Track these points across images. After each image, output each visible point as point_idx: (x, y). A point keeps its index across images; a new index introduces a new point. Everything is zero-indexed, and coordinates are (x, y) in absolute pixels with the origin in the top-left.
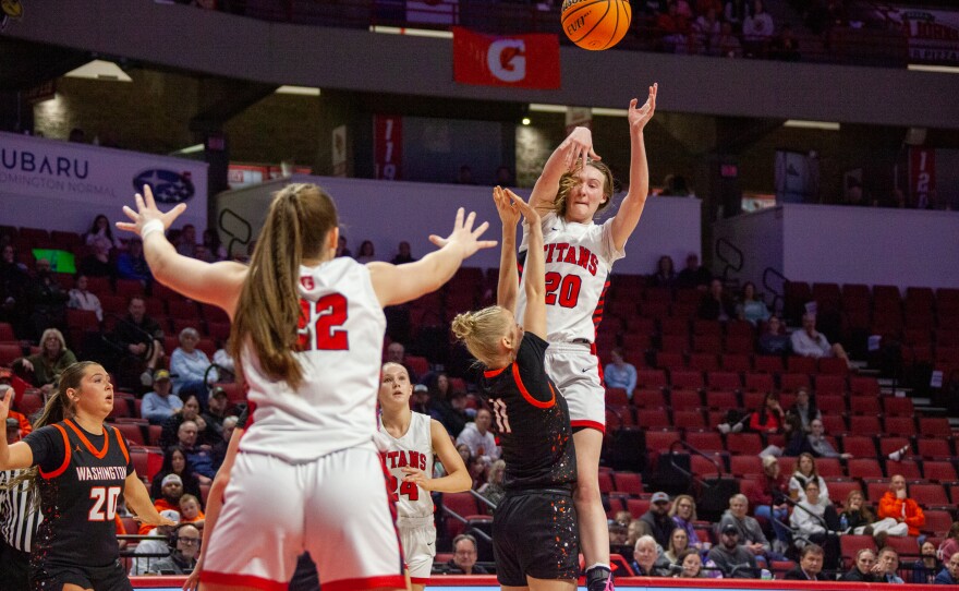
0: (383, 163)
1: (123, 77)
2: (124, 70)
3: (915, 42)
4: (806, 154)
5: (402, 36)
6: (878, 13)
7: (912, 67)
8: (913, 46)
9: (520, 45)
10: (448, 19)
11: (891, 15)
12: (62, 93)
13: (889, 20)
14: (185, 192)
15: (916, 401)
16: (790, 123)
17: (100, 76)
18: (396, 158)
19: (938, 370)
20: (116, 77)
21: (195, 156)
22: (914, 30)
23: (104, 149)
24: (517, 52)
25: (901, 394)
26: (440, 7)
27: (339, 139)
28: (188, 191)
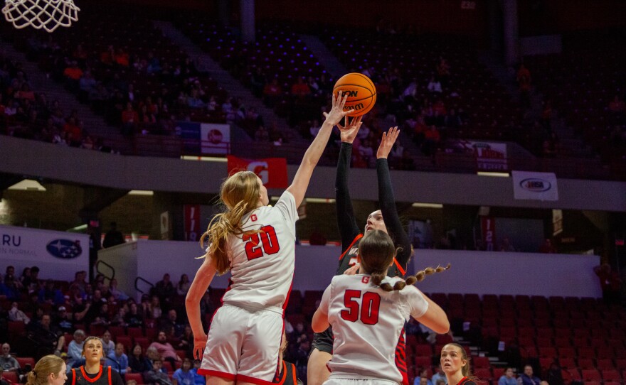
0: (189, 232)
1: (41, 188)
2: (41, 184)
3: (481, 160)
4: (424, 221)
5: (199, 162)
6: (461, 145)
7: (480, 173)
8: (480, 162)
9: (265, 164)
10: (224, 151)
11: (467, 145)
12: (6, 198)
13: (466, 148)
14: (76, 251)
15: (491, 359)
16: (416, 205)
17: (28, 188)
18: (197, 229)
19: (502, 341)
20: (37, 189)
21: (83, 231)
22: (480, 154)
23: (29, 229)
24: (263, 168)
25: (482, 355)
26: (220, 145)
27: (164, 219)
28: (78, 251)
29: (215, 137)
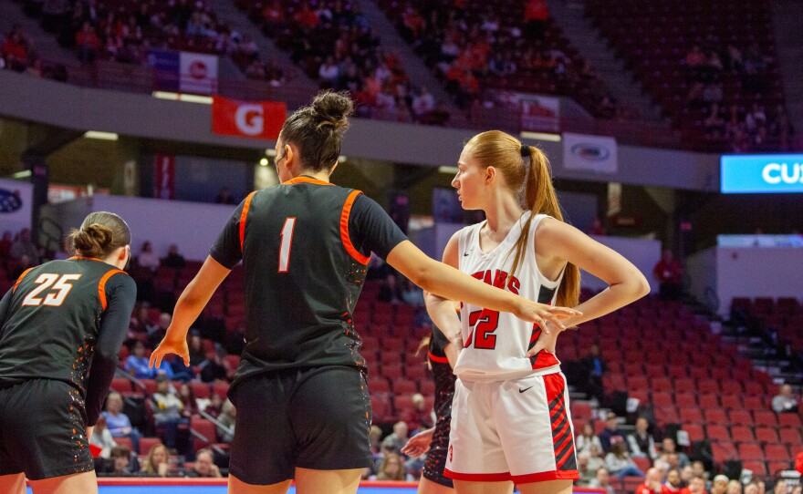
0: (160, 188)
3: (527, 118)
5: (178, 102)
7: (525, 134)
9: (259, 108)
10: (209, 90)
11: (512, 98)
14: (15, 205)
16: (442, 169)
18: (171, 184)
21: (24, 179)
22: (527, 110)
24: (256, 114)
26: (204, 81)
27: (130, 171)
28: (17, 203)
29: (199, 72)
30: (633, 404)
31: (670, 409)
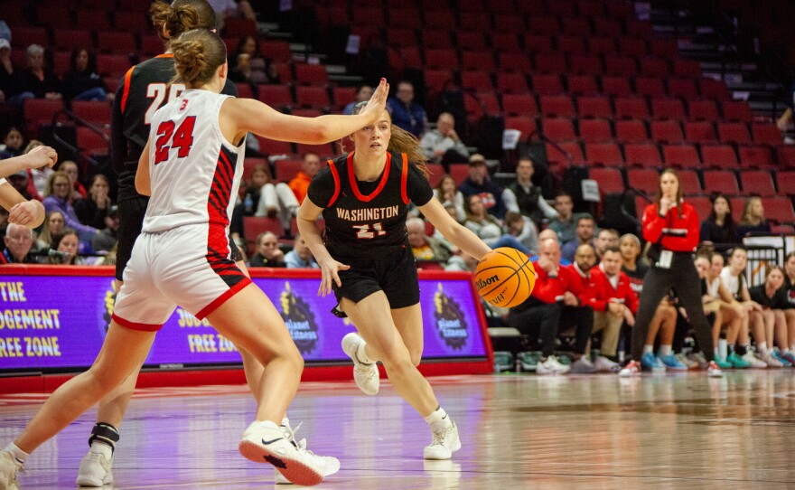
15: (331, 69)
19: (355, 34)
25: (314, 61)
30: (512, 137)
31: (570, 145)
